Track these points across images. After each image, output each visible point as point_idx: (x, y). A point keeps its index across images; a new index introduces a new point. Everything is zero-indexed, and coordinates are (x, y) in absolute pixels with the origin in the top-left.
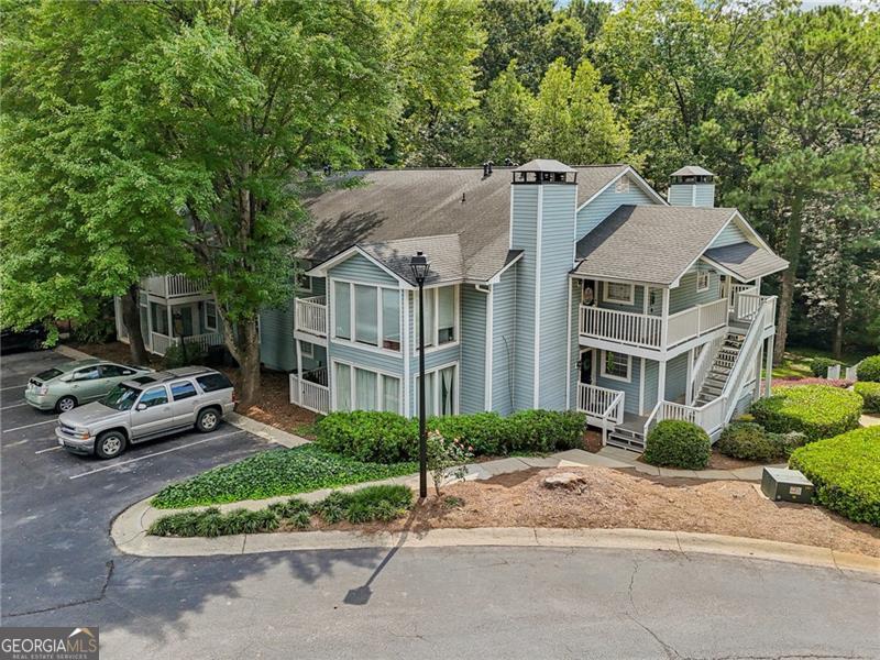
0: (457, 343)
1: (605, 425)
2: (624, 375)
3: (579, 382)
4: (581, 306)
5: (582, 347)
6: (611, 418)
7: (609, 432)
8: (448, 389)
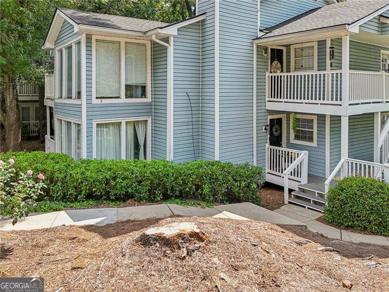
0: (149, 99)
1: (287, 184)
2: (311, 139)
3: (267, 145)
4: (268, 74)
5: (271, 112)
6: (292, 177)
7: (290, 191)
8: (141, 143)
